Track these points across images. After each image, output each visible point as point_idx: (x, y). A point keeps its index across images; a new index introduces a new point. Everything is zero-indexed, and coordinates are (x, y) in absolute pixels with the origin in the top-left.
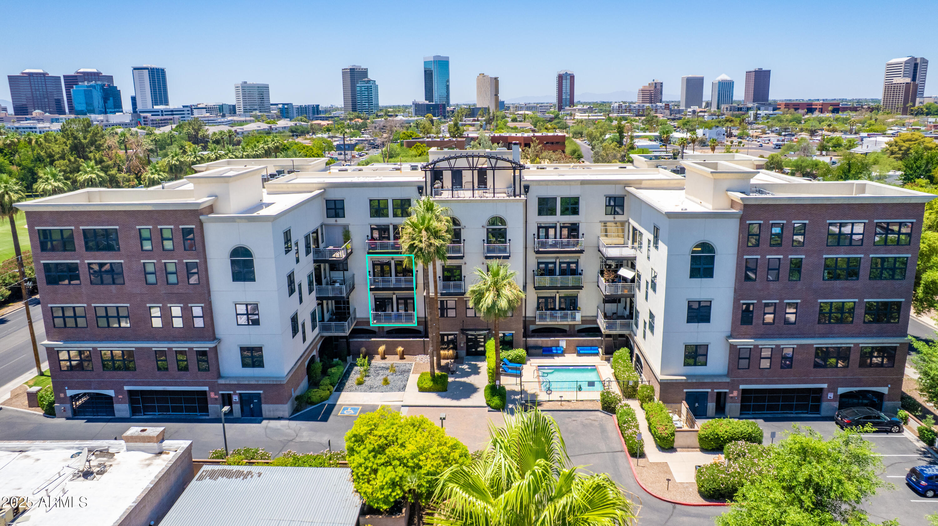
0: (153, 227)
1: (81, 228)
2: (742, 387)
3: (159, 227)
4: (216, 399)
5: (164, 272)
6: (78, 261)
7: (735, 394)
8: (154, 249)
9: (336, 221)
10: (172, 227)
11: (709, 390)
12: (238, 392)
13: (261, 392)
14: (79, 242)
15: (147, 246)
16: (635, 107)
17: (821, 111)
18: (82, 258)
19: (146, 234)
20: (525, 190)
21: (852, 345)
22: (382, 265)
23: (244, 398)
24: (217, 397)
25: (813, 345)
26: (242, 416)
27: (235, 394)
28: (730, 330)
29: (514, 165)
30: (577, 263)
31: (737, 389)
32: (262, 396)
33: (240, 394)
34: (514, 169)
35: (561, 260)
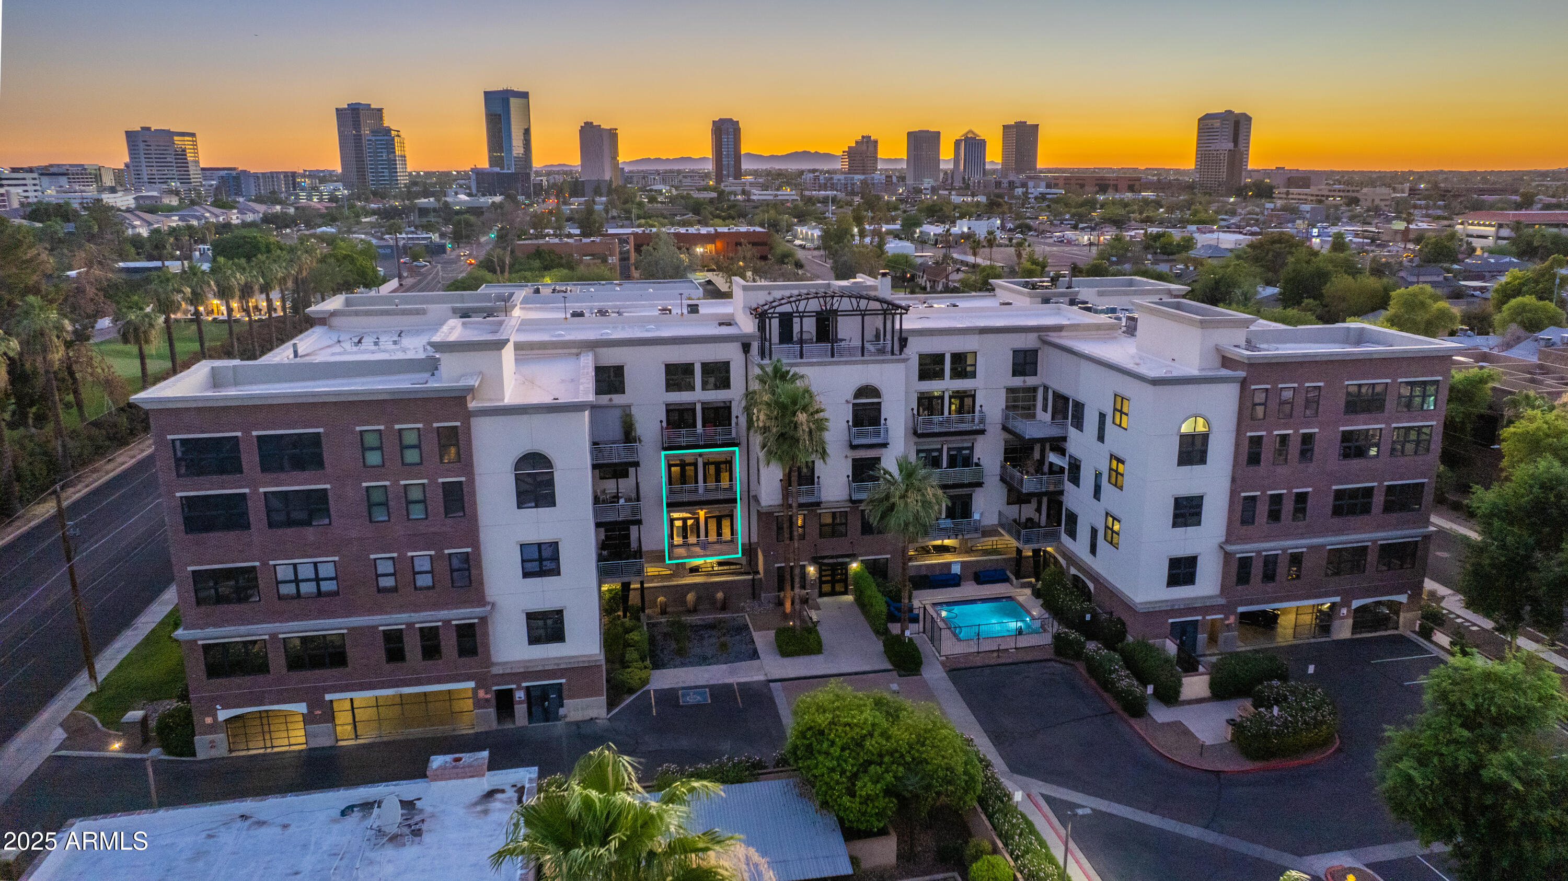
0: (386, 427)
1: (254, 433)
2: (1241, 609)
3: (397, 427)
4: (487, 700)
5: (404, 500)
6: (247, 491)
7: (1232, 619)
8: (387, 464)
9: (611, 400)
10: (420, 426)
11: (1200, 618)
12: (524, 684)
13: (563, 681)
14: (250, 458)
15: (374, 458)
16: (839, 180)
17: (1116, 189)
18: (254, 485)
19: (371, 440)
20: (900, 344)
21: (1369, 544)
22: (683, 465)
23: (533, 694)
24: (488, 696)
25: (1324, 546)
26: (530, 723)
27: (519, 688)
28: (1224, 533)
29: (885, 306)
30: (971, 449)
31: (1235, 613)
32: (565, 688)
33: (528, 688)
34: (885, 313)
35: (950, 446)
